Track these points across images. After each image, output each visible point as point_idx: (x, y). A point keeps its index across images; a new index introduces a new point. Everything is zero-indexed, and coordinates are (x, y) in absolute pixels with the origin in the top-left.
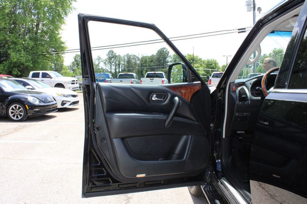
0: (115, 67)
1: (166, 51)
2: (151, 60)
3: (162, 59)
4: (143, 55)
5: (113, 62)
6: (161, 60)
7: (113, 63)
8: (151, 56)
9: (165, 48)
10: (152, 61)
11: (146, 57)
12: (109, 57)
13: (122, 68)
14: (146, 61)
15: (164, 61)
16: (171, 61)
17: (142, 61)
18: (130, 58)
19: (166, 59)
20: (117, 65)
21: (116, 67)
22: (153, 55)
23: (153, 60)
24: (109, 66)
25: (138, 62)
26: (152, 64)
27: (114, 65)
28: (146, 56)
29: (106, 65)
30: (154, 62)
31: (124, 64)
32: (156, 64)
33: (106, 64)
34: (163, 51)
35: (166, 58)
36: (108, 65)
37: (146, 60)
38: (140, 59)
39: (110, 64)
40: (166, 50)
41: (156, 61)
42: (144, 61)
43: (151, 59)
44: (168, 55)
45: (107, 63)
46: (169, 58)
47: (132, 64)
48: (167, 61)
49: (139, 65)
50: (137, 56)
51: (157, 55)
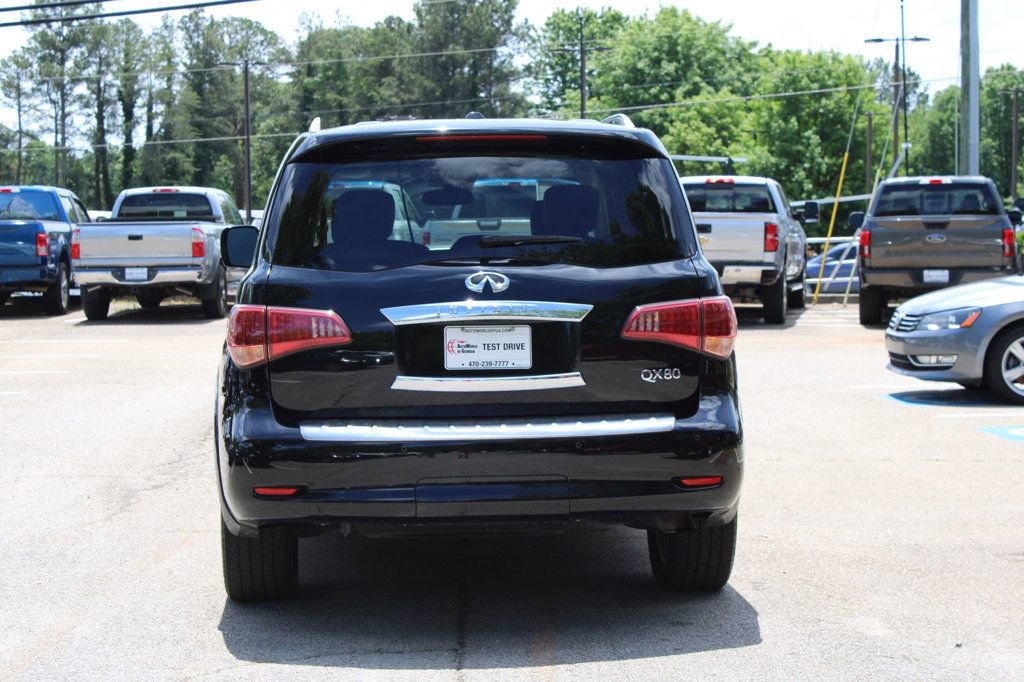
0: (94, 122)
2: (373, 60)
3: (461, 50)
4: (315, 23)
5: (75, 81)
6: (455, 63)
7: (82, 89)
8: (376, 33)
10: (385, 69)
11: (338, 34)
12: (44, 34)
13: (149, 129)
14: (340, 70)
15: (475, 67)
16: (528, 68)
17: (311, 71)
18: (209, 44)
19: (493, 55)
20: (109, 102)
21: (100, 118)
22: (389, 21)
23: (395, 63)
24: (49, 109)
25: (283, 76)
26: (385, 92)
27: (87, 105)
28: (340, 27)
29: (24, 101)
30: (401, 81)
31: (166, 97)
32: (416, 94)
33: (20, 93)
35: (493, 40)
36: (36, 101)
37: (340, 62)
38: (294, 51)
39: (57, 96)
41: (420, 67)
42: (326, 69)
43: (381, 55)
44: (508, 23)
45: (27, 85)
46: (512, 41)
47: (233, 92)
48: (502, 72)
49: (286, 100)
50: (272, 33)
51: (421, 26)
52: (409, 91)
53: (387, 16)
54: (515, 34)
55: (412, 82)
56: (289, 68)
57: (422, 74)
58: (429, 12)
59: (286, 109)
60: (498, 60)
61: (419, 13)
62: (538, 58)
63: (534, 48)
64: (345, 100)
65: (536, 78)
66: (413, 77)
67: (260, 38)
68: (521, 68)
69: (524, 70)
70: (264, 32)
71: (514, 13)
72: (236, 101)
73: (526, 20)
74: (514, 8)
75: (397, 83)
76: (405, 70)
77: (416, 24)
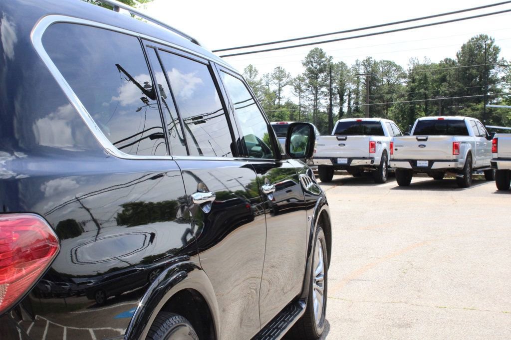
0: (329, 101)
1: (490, 46)
2: (440, 76)
3: (474, 71)
4: (416, 61)
5: (321, 86)
6: (472, 77)
7: (324, 89)
8: (440, 65)
9: (486, 37)
10: (443, 80)
12: (310, 68)
13: (349, 104)
14: (425, 80)
15: (481, 78)
16: (503, 78)
17: (414, 81)
18: (373, 71)
19: (488, 73)
20: (334, 94)
21: (331, 100)
22: (446, 60)
23: (448, 78)
24: (312, 97)
25: (404, 82)
26: (443, 89)
27: (326, 95)
29: (302, 94)
30: (450, 84)
31: (356, 92)
32: (456, 89)
33: (301, 91)
34: (480, 47)
35: (487, 69)
36: (307, 93)
37: (425, 77)
38: (407, 73)
39: (314, 92)
40: (489, 42)
41: (458, 79)
42: (420, 80)
43: (442, 72)
44: (495, 60)
45: (303, 87)
46: (497, 67)
47: (382, 90)
48: (492, 80)
49: (403, 92)
50: (399, 66)
51: (459, 62)
52: (454, 88)
53: (445, 58)
54: (498, 64)
55: (454, 84)
56: (407, 80)
57: (459, 81)
58: (462, 56)
59: (403, 96)
60: (491, 75)
61: (458, 56)
62: (508, 74)
63: (506, 70)
64: (427, 92)
65: (507, 82)
66: (454, 82)
67: (394, 68)
68: (500, 78)
69: (502, 79)
70: (396, 66)
71: (498, 55)
72: (383, 93)
73: (503, 58)
74: (498, 53)
75: (448, 85)
76: (451, 80)
77: (457, 61)
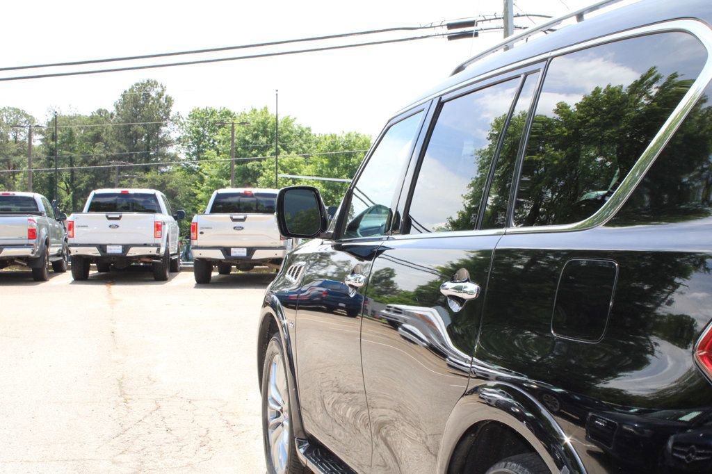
1: (160, 95)
2: (90, 133)
3: (141, 129)
6: (137, 135)
8: (92, 118)
9: (156, 83)
10: (97, 138)
11: (71, 118)
14: (71, 137)
15: (148, 138)
16: (179, 139)
17: (54, 138)
19: (158, 130)
22: (100, 111)
23: (104, 136)
26: (97, 151)
28: (71, 114)
30: (106, 144)
32: (115, 153)
34: (147, 96)
35: (158, 126)
37: (71, 133)
38: (44, 127)
40: (159, 90)
41: (117, 138)
42: (63, 137)
43: (95, 130)
44: (167, 114)
46: (170, 124)
47: (8, 149)
48: (164, 141)
49: (39, 154)
50: (31, 116)
51: (118, 114)
52: (111, 151)
53: (98, 108)
54: (172, 120)
55: (113, 145)
56: (41, 137)
57: (119, 141)
58: (123, 107)
59: (39, 159)
60: (162, 135)
61: (117, 107)
62: (184, 134)
63: (182, 128)
64: (74, 155)
65: (182, 145)
66: (113, 143)
67: (24, 119)
68: (175, 139)
69: (177, 140)
70: (26, 116)
71: (171, 108)
72: (10, 154)
73: (178, 113)
74: (171, 106)
75: (104, 146)
76: (109, 138)
77: (115, 113)
